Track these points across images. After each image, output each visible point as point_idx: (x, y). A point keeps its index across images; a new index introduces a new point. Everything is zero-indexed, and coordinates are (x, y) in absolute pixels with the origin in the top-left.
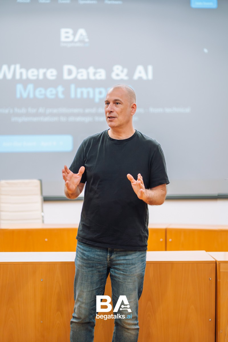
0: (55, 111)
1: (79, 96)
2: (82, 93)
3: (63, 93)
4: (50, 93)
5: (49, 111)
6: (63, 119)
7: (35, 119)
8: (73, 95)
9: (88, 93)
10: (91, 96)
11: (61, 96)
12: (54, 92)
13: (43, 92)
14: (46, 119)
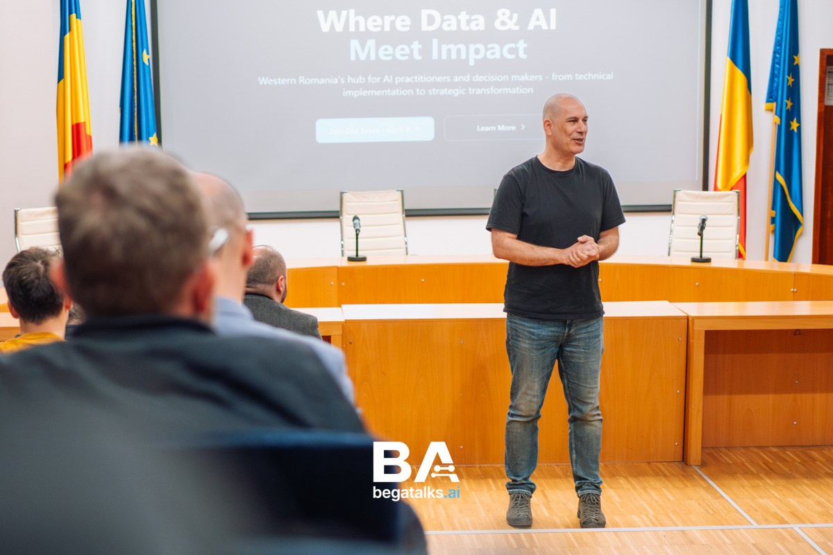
0: (408, 80)
1: (444, 56)
2: (449, 51)
3: (421, 52)
4: (401, 52)
5: (399, 80)
6: (420, 92)
7: (378, 93)
8: (435, 56)
9: (459, 51)
10: (463, 56)
11: (417, 57)
12: (407, 51)
13: (391, 51)
14: (394, 93)
